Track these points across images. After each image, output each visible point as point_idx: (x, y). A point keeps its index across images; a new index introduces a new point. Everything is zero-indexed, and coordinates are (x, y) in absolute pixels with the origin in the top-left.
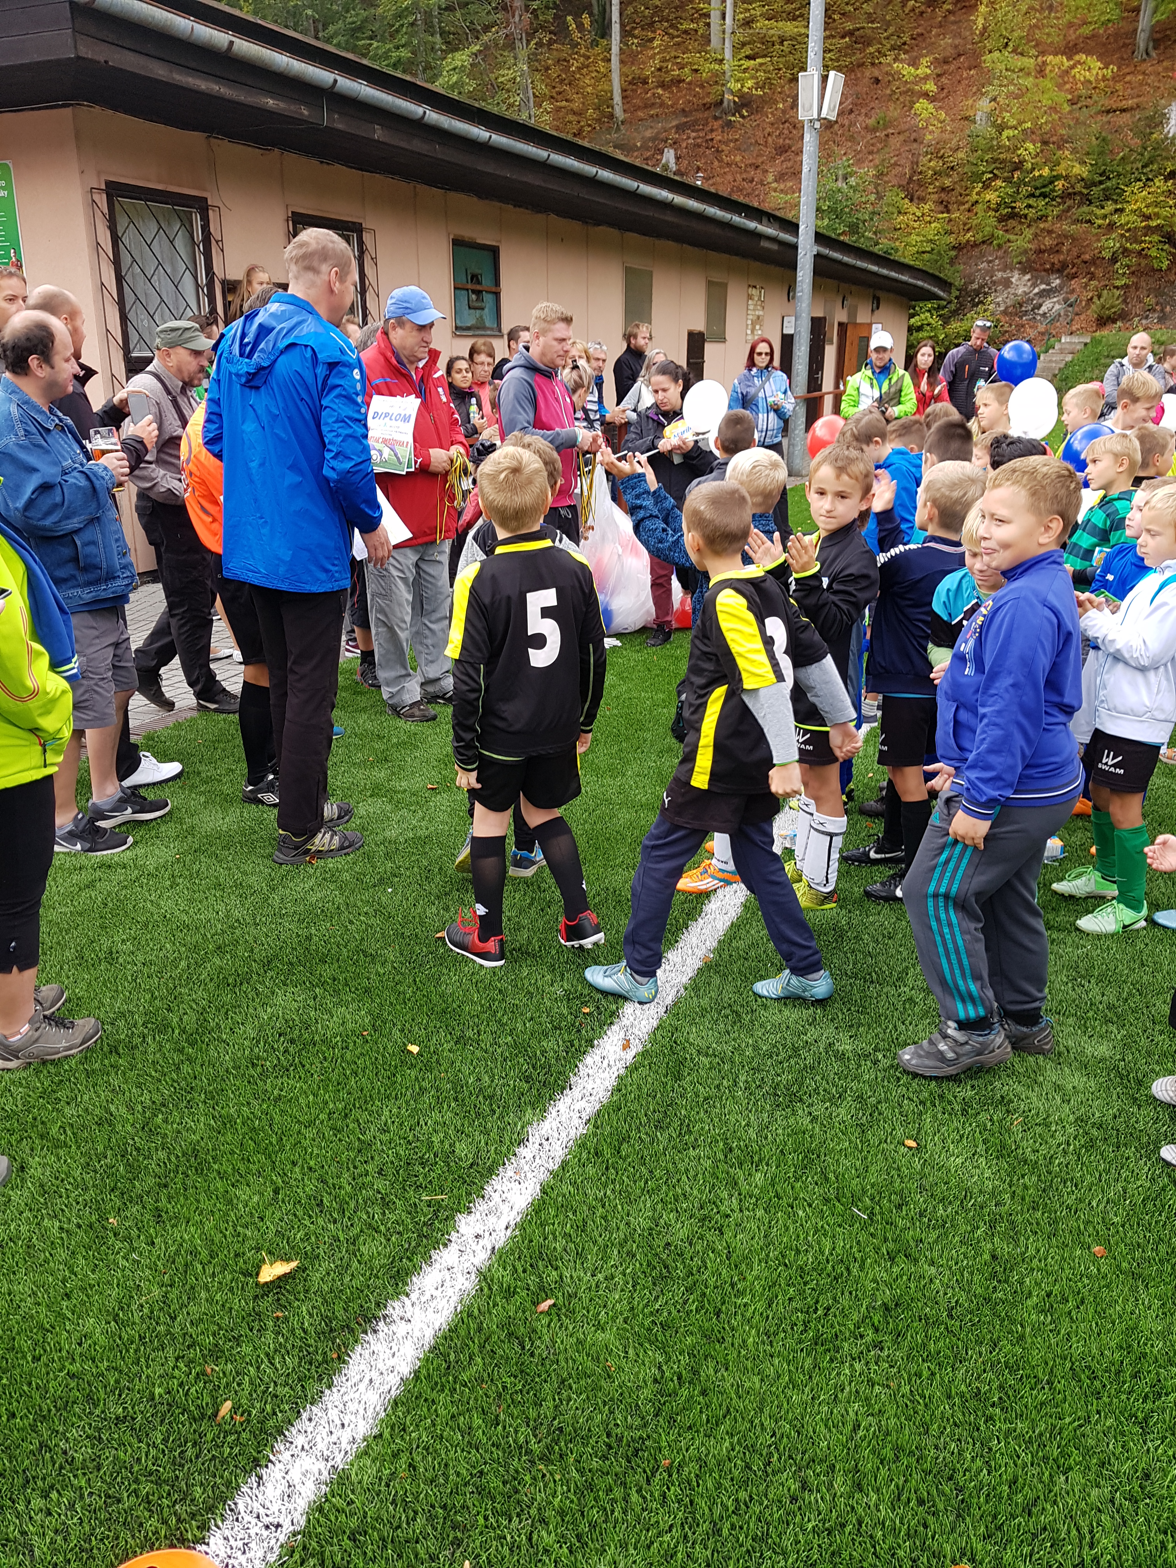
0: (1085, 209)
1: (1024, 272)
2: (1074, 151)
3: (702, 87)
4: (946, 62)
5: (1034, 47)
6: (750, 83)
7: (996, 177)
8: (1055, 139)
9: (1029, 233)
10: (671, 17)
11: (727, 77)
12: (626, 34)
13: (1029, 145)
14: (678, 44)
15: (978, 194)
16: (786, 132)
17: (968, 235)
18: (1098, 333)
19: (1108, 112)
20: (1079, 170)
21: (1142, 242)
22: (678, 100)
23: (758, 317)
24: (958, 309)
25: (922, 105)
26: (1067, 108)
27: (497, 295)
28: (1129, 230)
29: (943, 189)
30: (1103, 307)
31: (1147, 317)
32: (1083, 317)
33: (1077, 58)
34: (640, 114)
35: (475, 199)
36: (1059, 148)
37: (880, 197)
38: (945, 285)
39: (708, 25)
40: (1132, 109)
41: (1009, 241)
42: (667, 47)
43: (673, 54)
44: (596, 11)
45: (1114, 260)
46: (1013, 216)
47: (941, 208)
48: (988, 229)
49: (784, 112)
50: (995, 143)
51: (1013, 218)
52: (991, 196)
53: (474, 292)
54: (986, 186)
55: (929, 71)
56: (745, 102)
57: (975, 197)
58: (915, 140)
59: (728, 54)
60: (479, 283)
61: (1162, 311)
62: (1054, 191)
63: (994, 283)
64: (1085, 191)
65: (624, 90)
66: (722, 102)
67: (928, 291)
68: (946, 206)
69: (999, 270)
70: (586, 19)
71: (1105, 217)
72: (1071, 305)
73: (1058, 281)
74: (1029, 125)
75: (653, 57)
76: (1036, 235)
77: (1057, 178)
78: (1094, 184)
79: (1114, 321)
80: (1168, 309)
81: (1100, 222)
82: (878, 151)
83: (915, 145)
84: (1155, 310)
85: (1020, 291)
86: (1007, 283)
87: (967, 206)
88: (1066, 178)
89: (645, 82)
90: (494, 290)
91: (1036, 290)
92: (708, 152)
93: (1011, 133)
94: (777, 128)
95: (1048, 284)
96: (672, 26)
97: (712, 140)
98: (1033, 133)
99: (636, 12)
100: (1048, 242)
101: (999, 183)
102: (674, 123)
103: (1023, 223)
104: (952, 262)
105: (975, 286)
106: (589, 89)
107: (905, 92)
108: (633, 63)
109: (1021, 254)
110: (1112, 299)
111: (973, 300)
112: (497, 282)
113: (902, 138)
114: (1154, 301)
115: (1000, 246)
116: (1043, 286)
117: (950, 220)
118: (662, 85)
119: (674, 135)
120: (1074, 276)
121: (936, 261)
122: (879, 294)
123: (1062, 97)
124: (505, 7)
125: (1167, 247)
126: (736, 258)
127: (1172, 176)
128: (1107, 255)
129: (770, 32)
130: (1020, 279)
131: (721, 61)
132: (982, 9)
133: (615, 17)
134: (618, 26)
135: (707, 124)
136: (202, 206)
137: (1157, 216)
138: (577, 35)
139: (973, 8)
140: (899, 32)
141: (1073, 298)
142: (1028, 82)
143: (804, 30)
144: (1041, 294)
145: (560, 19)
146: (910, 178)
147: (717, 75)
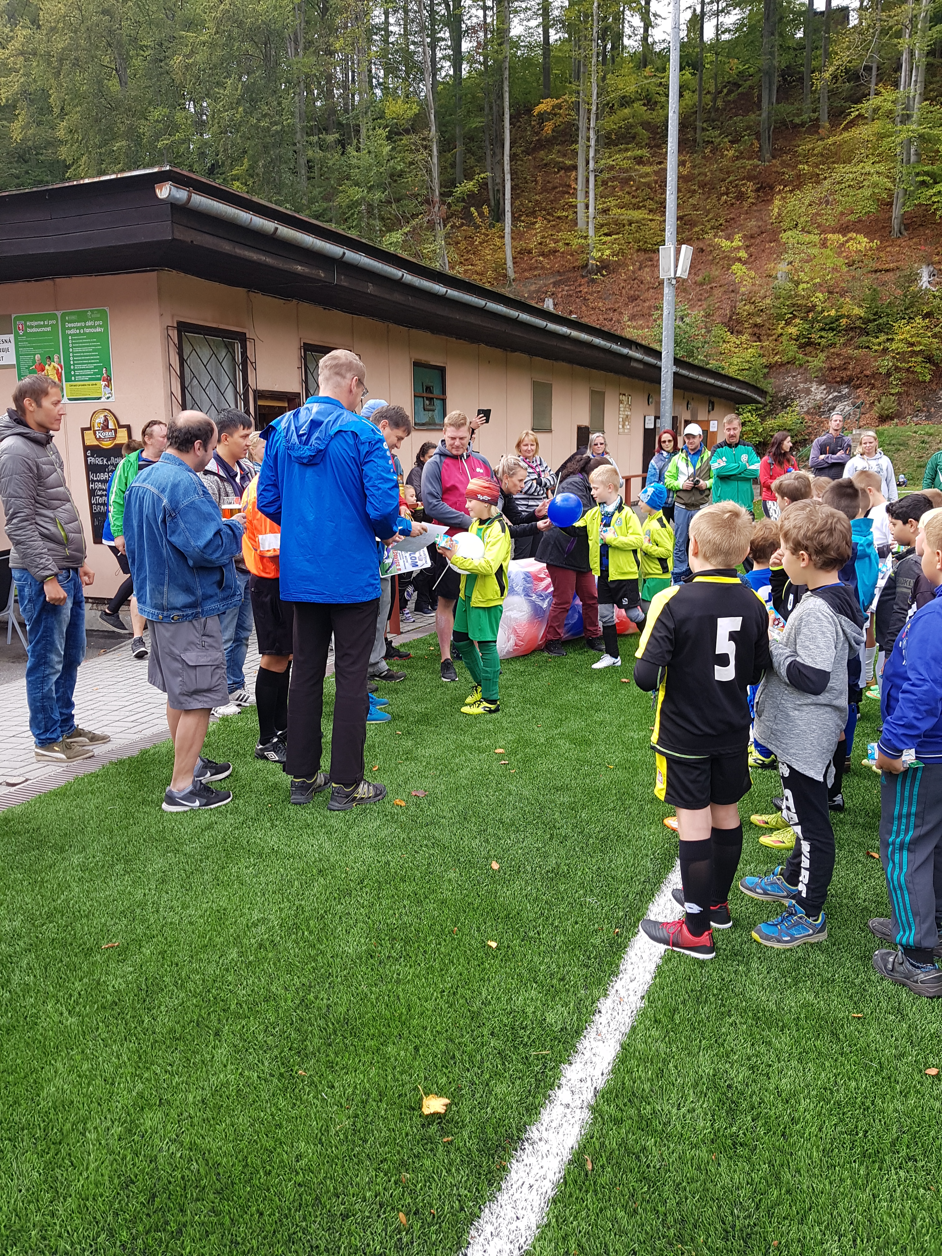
0: (864, 338)
1: (820, 383)
2: (853, 298)
3: (572, 255)
4: (752, 237)
5: (817, 228)
6: (608, 252)
7: (795, 317)
8: (837, 290)
9: (822, 356)
10: (549, 207)
11: (591, 248)
12: (515, 219)
13: (818, 294)
14: (554, 226)
15: (782, 328)
16: (635, 286)
17: (777, 358)
18: (880, 428)
19: (876, 271)
20: (857, 311)
21: (909, 362)
22: (555, 264)
23: (627, 416)
24: (771, 410)
25: (737, 266)
26: (845, 269)
27: (444, 401)
28: (898, 354)
29: (756, 325)
30: (883, 409)
31: (917, 416)
32: (867, 416)
33: (850, 235)
34: (527, 274)
35: (429, 334)
36: (841, 296)
37: (709, 332)
38: (763, 393)
39: (576, 212)
40: (893, 270)
41: (808, 362)
42: (546, 228)
43: (550, 233)
44: (492, 203)
45: (889, 375)
46: (810, 343)
47: (755, 338)
48: (791, 353)
49: (633, 272)
50: (793, 293)
51: (809, 345)
52: (793, 330)
53: (428, 399)
54: (788, 323)
55: (741, 244)
56: (604, 266)
57: (780, 331)
58: (733, 291)
59: (591, 232)
60: (432, 393)
61: (928, 411)
62: (839, 326)
63: (798, 391)
64: (863, 326)
65: (514, 258)
66: (587, 265)
67: (750, 397)
68: (758, 337)
69: (801, 383)
70: (485, 209)
71: (880, 344)
72: (858, 408)
73: (847, 390)
74: (818, 280)
75: (535, 235)
76: (828, 357)
77: (842, 316)
78: (870, 321)
79: (892, 419)
80: (933, 410)
81: (876, 347)
82: (705, 299)
83: (733, 295)
84: (923, 411)
85: (818, 398)
86: (808, 392)
87: (774, 337)
88: (848, 317)
89: (530, 252)
90: (442, 397)
91: (831, 397)
92: (577, 300)
93: (805, 286)
94: (629, 284)
95: (840, 392)
96: (548, 214)
97: (580, 291)
98: (821, 286)
99: (522, 204)
100: (837, 362)
101: (798, 321)
102: (552, 281)
103: (817, 349)
104: (765, 376)
105: (784, 394)
106: (489, 257)
107: (723, 258)
108: (520, 240)
109: (817, 371)
110: (889, 403)
111: (783, 404)
112: (444, 392)
113: (722, 289)
114: (921, 403)
115: (801, 366)
116: (836, 394)
117: (762, 347)
118: (543, 254)
119: (551, 290)
120: (859, 387)
121: (753, 376)
122: (714, 399)
123: (841, 261)
124: (428, 202)
125: (928, 365)
126: (611, 375)
127: (928, 315)
128: (883, 371)
129: (622, 217)
130: (817, 389)
131: (586, 237)
132: (777, 202)
133: (508, 207)
134: (510, 214)
135: (576, 280)
136: (242, 338)
137: (919, 343)
138: (478, 221)
139: (770, 201)
140: (717, 217)
141: (859, 402)
142: (815, 251)
143: (646, 216)
144: (835, 399)
145: (466, 209)
146: (731, 318)
147: (583, 247)
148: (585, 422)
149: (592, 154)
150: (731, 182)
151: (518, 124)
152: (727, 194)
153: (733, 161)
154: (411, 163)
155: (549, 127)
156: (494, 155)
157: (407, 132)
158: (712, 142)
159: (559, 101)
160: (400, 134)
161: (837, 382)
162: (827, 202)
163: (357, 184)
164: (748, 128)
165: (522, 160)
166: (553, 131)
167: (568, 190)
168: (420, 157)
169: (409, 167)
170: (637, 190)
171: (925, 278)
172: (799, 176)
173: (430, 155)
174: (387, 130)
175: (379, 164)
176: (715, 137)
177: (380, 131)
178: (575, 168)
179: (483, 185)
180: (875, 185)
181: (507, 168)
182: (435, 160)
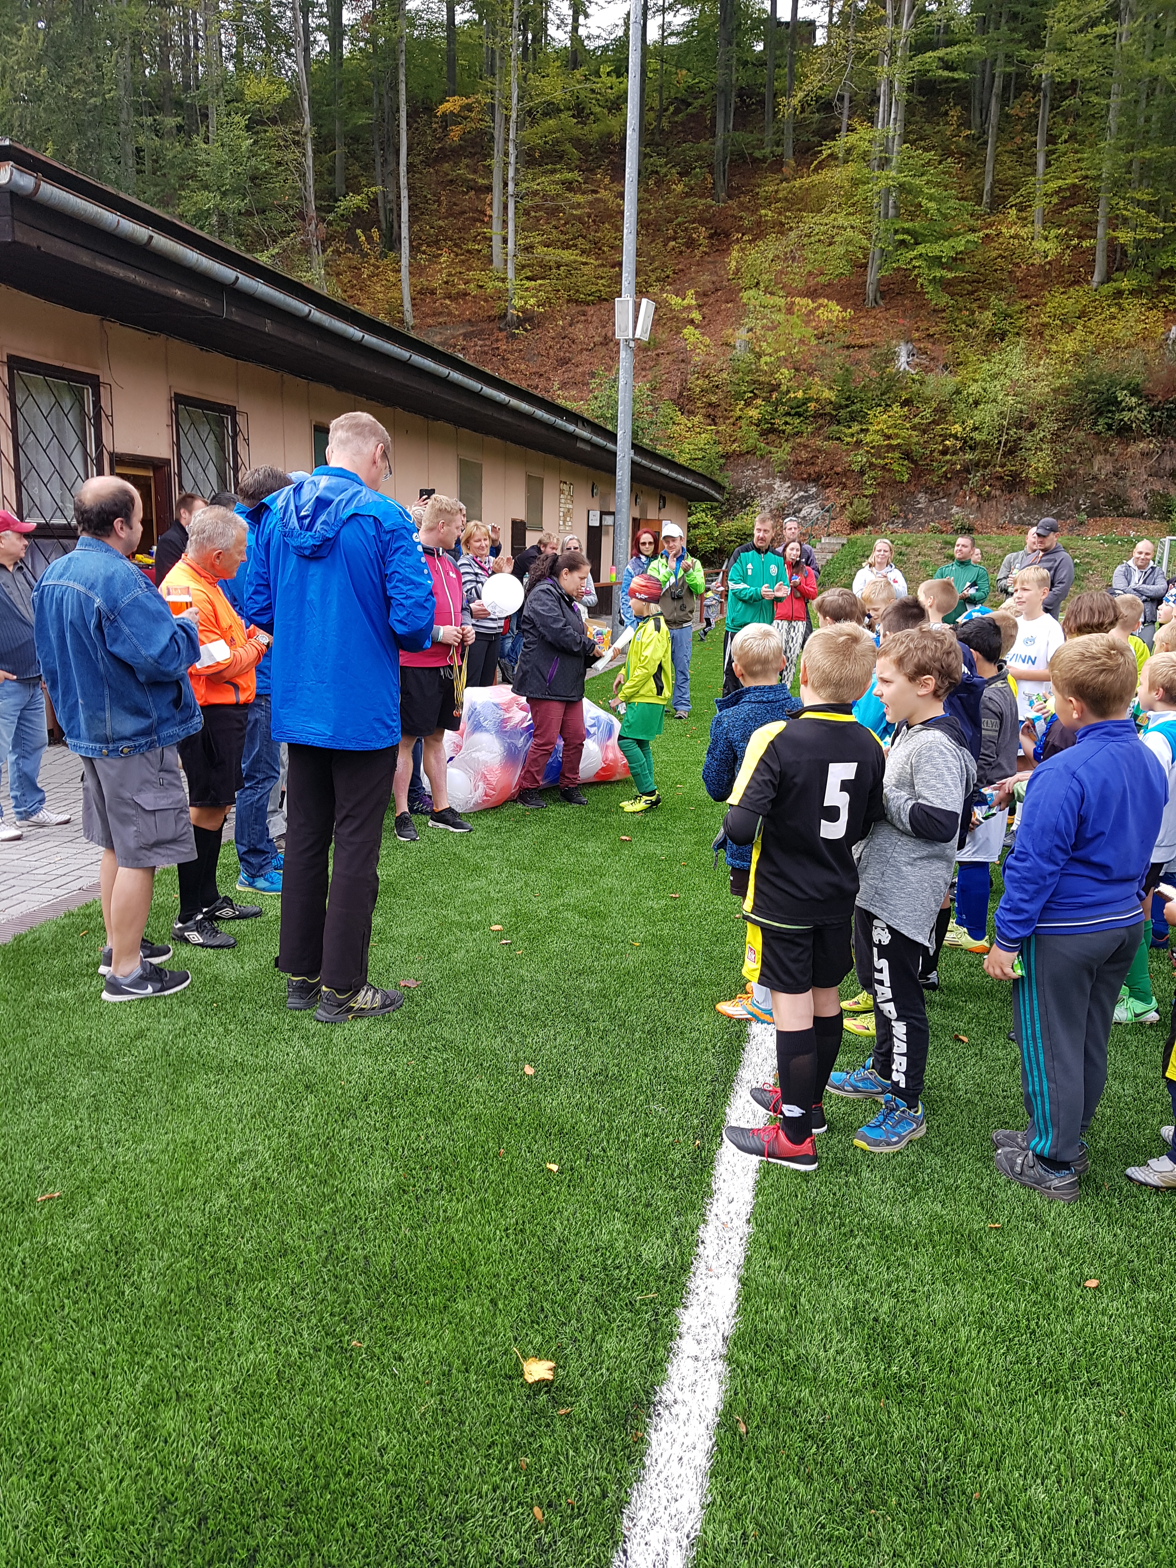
0: (835, 428)
1: (784, 479)
2: (823, 378)
3: (486, 301)
4: (705, 295)
5: (782, 288)
6: (532, 301)
7: (756, 396)
8: (805, 367)
9: (787, 447)
10: (456, 236)
11: (510, 294)
12: (414, 249)
13: (783, 370)
14: (463, 261)
15: (741, 410)
16: (566, 346)
17: (734, 446)
18: (852, 536)
19: (848, 347)
20: (827, 394)
21: (885, 458)
22: (465, 310)
23: (569, 510)
24: (728, 510)
25: (689, 330)
26: (814, 342)
28: (872, 448)
30: (855, 513)
31: (893, 523)
32: (837, 521)
33: (820, 301)
35: (334, 390)
36: (809, 375)
37: (656, 409)
38: (720, 488)
39: (491, 246)
40: (867, 346)
41: (770, 452)
42: (452, 262)
43: (458, 270)
44: (384, 226)
45: (862, 473)
46: (773, 430)
47: (709, 421)
49: (563, 328)
50: (753, 367)
51: (772, 432)
52: (754, 413)
54: (748, 404)
55: (694, 302)
56: (527, 319)
57: (739, 413)
58: (683, 361)
59: (511, 274)
61: (905, 517)
64: (834, 413)
65: (413, 299)
66: (505, 315)
67: (707, 493)
69: (762, 478)
70: (375, 233)
71: (852, 435)
72: (827, 511)
73: (814, 489)
74: (783, 353)
75: (440, 271)
76: (793, 448)
77: (810, 400)
78: (841, 407)
79: (865, 526)
80: (910, 516)
81: (849, 439)
83: (683, 365)
84: (899, 517)
85: (782, 496)
86: (770, 489)
87: (731, 420)
88: (817, 400)
89: (433, 292)
91: (796, 496)
93: (767, 359)
94: (558, 343)
95: (806, 492)
96: (456, 245)
97: (498, 348)
98: (786, 360)
99: (421, 230)
100: (804, 455)
101: (759, 401)
102: (461, 331)
103: (781, 438)
104: (722, 468)
105: (742, 490)
106: (380, 296)
107: (672, 319)
108: (421, 276)
109: (781, 464)
110: (862, 506)
111: (741, 502)
113: (670, 358)
114: (898, 508)
115: (762, 456)
116: (802, 493)
117: (718, 432)
119: (461, 342)
120: (828, 486)
121: (708, 467)
122: (666, 494)
123: (809, 332)
124: (301, 216)
125: (906, 462)
126: (550, 457)
127: (906, 403)
128: (856, 468)
129: (547, 258)
130: (781, 486)
131: (503, 280)
132: (735, 254)
133: (405, 233)
134: (407, 241)
135: (493, 334)
136: (95, 382)
137: (897, 436)
138: (366, 247)
139: (726, 252)
140: (663, 267)
141: (828, 505)
142: (780, 317)
143: (579, 258)
144: (800, 500)
145: (351, 232)
146: (681, 393)
147: (500, 292)
148: (521, 516)
149: (511, 173)
150: (679, 224)
151: (415, 125)
152: (675, 239)
153: (682, 198)
154: (279, 164)
155: (455, 133)
156: (385, 163)
157: (274, 121)
158: (657, 172)
159: (469, 101)
160: (264, 124)
161: (803, 479)
162: (793, 259)
163: (206, 187)
164: (699, 158)
165: (421, 173)
166: (461, 139)
167: (481, 217)
168: (292, 156)
169: (275, 169)
170: (566, 223)
171: (903, 359)
172: (759, 223)
173: (304, 155)
174: (247, 117)
175: (237, 162)
176: (661, 166)
177: (237, 119)
178: (489, 189)
179: (373, 202)
180: (849, 242)
181: (403, 181)
182: (310, 162)
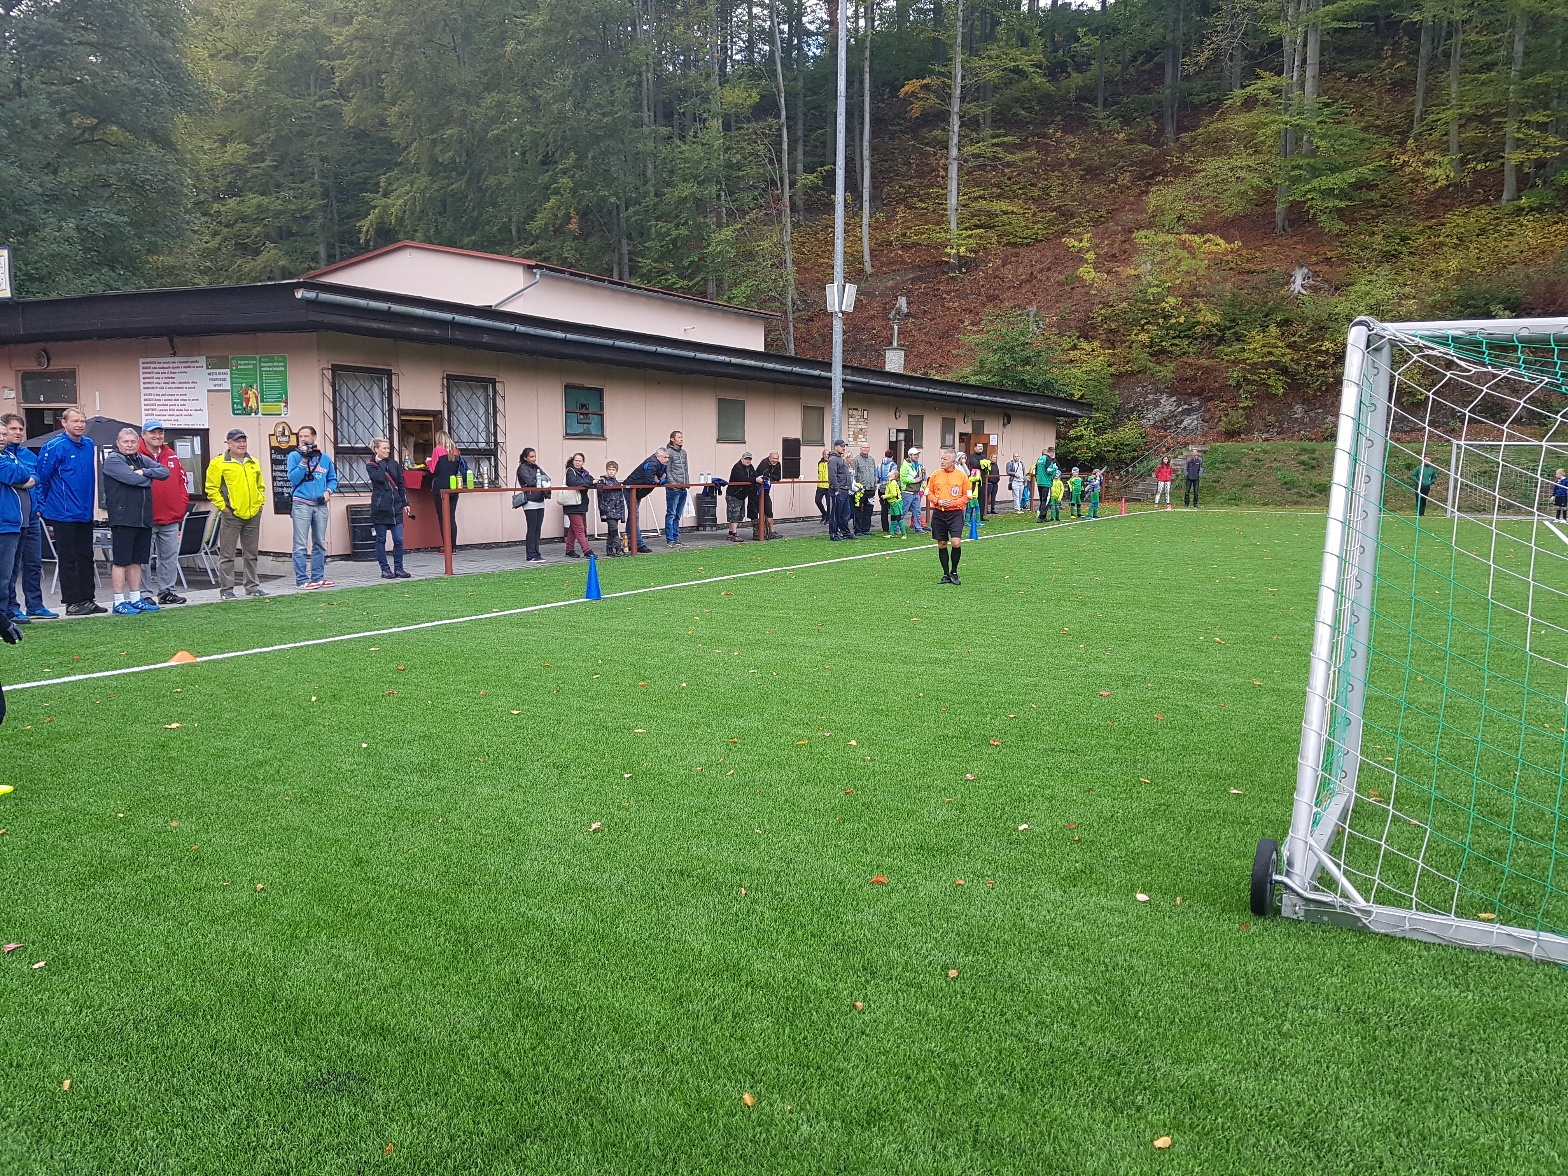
1: (1171, 394)
6: (963, 249)
7: (1149, 322)
9: (1174, 366)
11: (952, 242)
13: (1169, 299)
15: (1136, 334)
17: (1127, 367)
20: (1212, 318)
21: (1260, 373)
25: (1085, 269)
26: (1201, 272)
28: (1248, 365)
29: (1110, 331)
30: (1229, 423)
31: (1267, 432)
32: (1214, 430)
33: (1209, 236)
34: (884, 269)
40: (1265, 272)
41: (1159, 371)
45: (1238, 387)
46: (1162, 352)
47: (1107, 345)
48: (1142, 362)
52: (1144, 337)
54: (1143, 329)
55: (1089, 245)
57: (1133, 337)
61: (1280, 426)
62: (1195, 334)
63: (1146, 403)
64: (1219, 334)
65: (874, 251)
68: (1113, 344)
69: (1151, 394)
71: (1232, 354)
73: (1198, 402)
74: (1169, 284)
76: (1177, 367)
77: (1197, 324)
78: (1226, 329)
79: (1239, 435)
80: (1286, 425)
81: (1228, 358)
82: (1064, 300)
84: (1274, 426)
85: (1166, 410)
86: (1157, 403)
87: (1127, 344)
88: (1204, 324)
89: (891, 244)
91: (1180, 409)
92: (934, 299)
93: (1154, 290)
97: (939, 289)
101: (1152, 327)
102: (911, 276)
103: (1170, 358)
104: (1111, 386)
109: (1168, 381)
110: (1237, 418)
113: (1084, 290)
114: (1274, 419)
115: (1152, 375)
116: (1186, 406)
117: (1113, 355)
118: (902, 248)
119: (908, 286)
120: (1211, 399)
123: (1197, 264)
125: (1281, 377)
127: (1285, 323)
128: (1232, 382)
130: (1167, 400)
134: (868, 204)
135: (937, 277)
137: (1271, 354)
144: (1183, 412)
146: (1085, 322)
147: (945, 241)
148: (795, 435)
149: (954, 141)
155: (916, 110)
159: (926, 82)
161: (1188, 394)
171: (1298, 282)
